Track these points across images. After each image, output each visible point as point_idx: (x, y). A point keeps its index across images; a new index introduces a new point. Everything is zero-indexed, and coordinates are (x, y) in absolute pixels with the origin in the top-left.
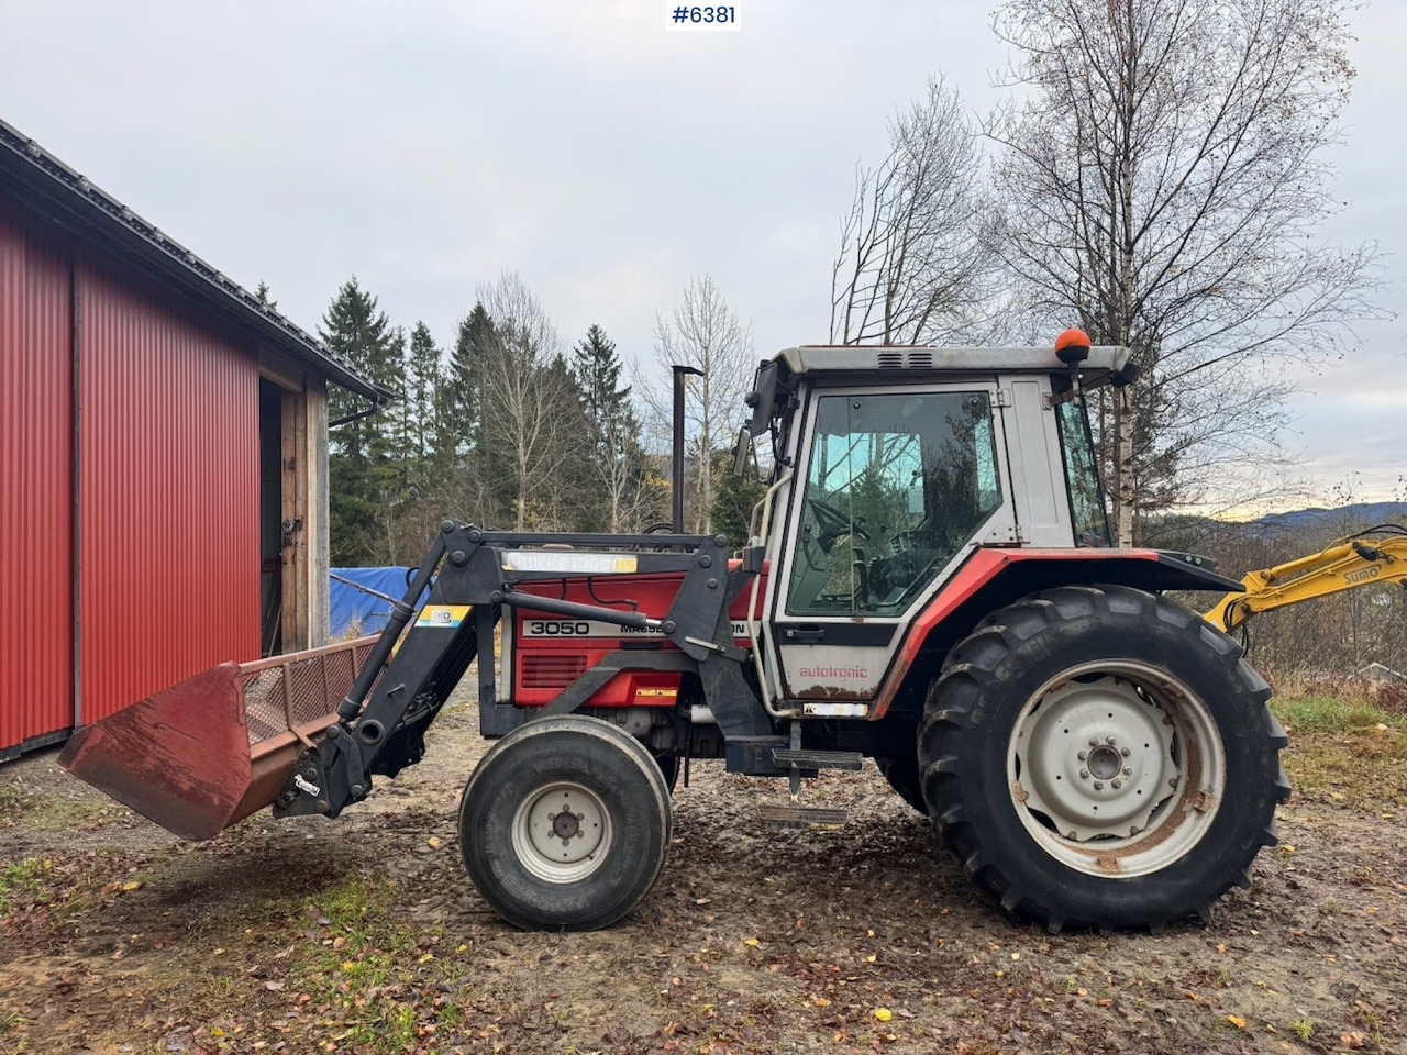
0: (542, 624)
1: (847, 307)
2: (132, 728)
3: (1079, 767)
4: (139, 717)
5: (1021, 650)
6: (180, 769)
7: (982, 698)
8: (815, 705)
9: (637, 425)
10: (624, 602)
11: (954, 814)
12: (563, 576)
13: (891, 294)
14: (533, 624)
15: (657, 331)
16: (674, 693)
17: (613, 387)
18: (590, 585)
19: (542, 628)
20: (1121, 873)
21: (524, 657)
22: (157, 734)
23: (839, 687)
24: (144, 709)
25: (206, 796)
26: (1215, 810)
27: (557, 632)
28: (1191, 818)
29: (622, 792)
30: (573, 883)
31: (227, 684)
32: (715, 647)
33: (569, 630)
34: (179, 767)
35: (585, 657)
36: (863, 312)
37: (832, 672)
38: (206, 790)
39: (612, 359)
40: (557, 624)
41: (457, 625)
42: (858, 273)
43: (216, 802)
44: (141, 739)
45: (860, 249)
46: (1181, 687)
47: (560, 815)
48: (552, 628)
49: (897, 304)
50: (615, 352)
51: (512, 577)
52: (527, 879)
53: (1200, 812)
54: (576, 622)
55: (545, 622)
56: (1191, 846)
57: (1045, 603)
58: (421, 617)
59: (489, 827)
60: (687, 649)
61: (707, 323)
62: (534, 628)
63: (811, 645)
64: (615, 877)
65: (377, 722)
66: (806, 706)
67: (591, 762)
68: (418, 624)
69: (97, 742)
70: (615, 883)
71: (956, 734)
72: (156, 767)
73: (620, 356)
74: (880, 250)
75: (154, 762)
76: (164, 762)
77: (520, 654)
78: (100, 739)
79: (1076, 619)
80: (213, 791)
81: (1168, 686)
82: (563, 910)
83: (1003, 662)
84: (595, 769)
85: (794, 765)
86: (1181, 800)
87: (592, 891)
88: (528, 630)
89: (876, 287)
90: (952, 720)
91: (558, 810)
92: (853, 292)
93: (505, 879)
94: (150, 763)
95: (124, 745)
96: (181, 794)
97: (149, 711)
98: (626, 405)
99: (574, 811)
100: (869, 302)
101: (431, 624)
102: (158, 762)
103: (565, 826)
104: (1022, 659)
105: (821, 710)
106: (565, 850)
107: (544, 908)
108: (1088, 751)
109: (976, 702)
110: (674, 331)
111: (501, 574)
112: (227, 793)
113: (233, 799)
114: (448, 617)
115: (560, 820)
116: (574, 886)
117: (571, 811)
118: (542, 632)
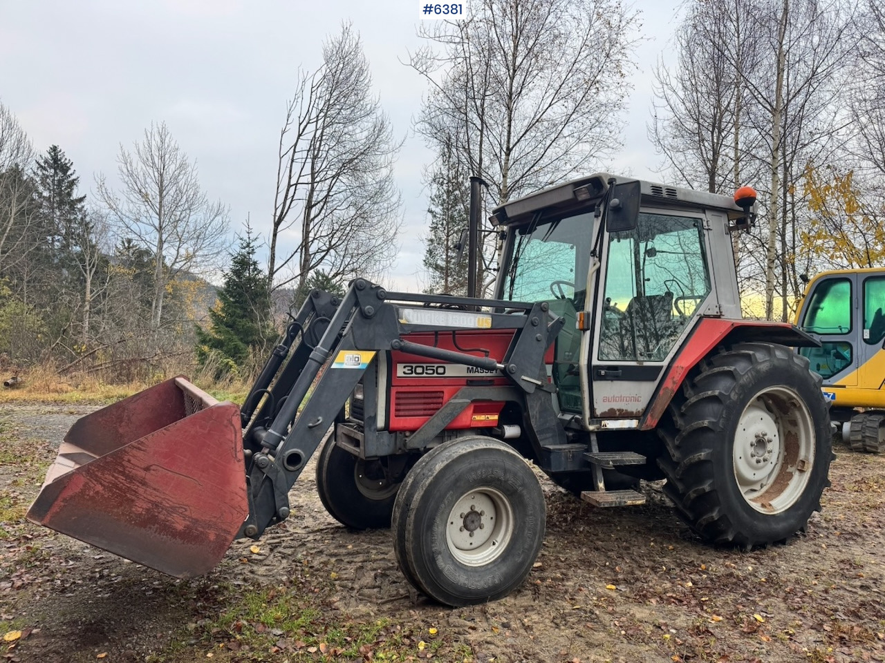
0: (412, 367)
1: (290, 161)
2: (120, 472)
3: (751, 450)
4: (129, 461)
5: (741, 382)
6: (173, 509)
7: (724, 412)
8: (608, 422)
9: (90, 226)
10: (480, 350)
11: (710, 485)
12: (437, 329)
13: (315, 157)
14: (405, 367)
15: (121, 157)
16: (496, 417)
17: (69, 194)
18: (454, 337)
19: (411, 370)
20: (774, 511)
21: (397, 393)
22: (148, 476)
23: (624, 408)
24: (135, 452)
25: (202, 532)
26: (810, 469)
27: (422, 373)
28: (796, 475)
29: (525, 492)
30: (488, 565)
31: (226, 422)
32: (539, 383)
33: (431, 372)
34: (172, 507)
35: (443, 392)
36: (300, 166)
37: (621, 399)
38: (203, 527)
39: (69, 173)
40: (423, 367)
41: (365, 367)
42: (298, 138)
43: (212, 537)
44: (130, 483)
45: (300, 124)
46: (800, 402)
47: (469, 514)
48: (419, 370)
49: (320, 165)
50: (72, 168)
51: (406, 328)
52: (458, 567)
53: (801, 471)
54: (436, 365)
55: (414, 365)
56: (802, 491)
57: (751, 352)
58: (336, 361)
59: (435, 529)
60: (523, 385)
61: (162, 157)
62: (406, 370)
63: (612, 380)
64: (519, 555)
65: (299, 451)
66: (603, 423)
67: (505, 471)
68: (334, 366)
69: (78, 490)
70: (519, 560)
71: (711, 435)
72: (148, 510)
73: (76, 170)
74: (311, 127)
75: (145, 506)
76: (156, 505)
77: (394, 390)
78: (81, 486)
79: (763, 362)
80: (209, 527)
81: (794, 401)
82: (486, 586)
83: (734, 389)
84: (508, 476)
85: (611, 463)
86: (782, 466)
87: (504, 569)
88: (401, 371)
89: (308, 151)
90: (711, 427)
91: (466, 510)
92: (295, 152)
93: (446, 569)
94: (140, 507)
95: (111, 491)
96: (175, 534)
97: (140, 454)
98: (80, 210)
99: (478, 509)
100: (304, 160)
101: (345, 366)
102: (150, 505)
103: (473, 522)
104: (743, 387)
105: (612, 425)
106: (471, 540)
107: (473, 587)
108: (754, 440)
109: (722, 414)
110: (135, 158)
111: (399, 326)
112: (224, 527)
113: (229, 533)
114: (357, 360)
115: (470, 518)
116: (489, 567)
117: (476, 509)
118: (412, 373)
